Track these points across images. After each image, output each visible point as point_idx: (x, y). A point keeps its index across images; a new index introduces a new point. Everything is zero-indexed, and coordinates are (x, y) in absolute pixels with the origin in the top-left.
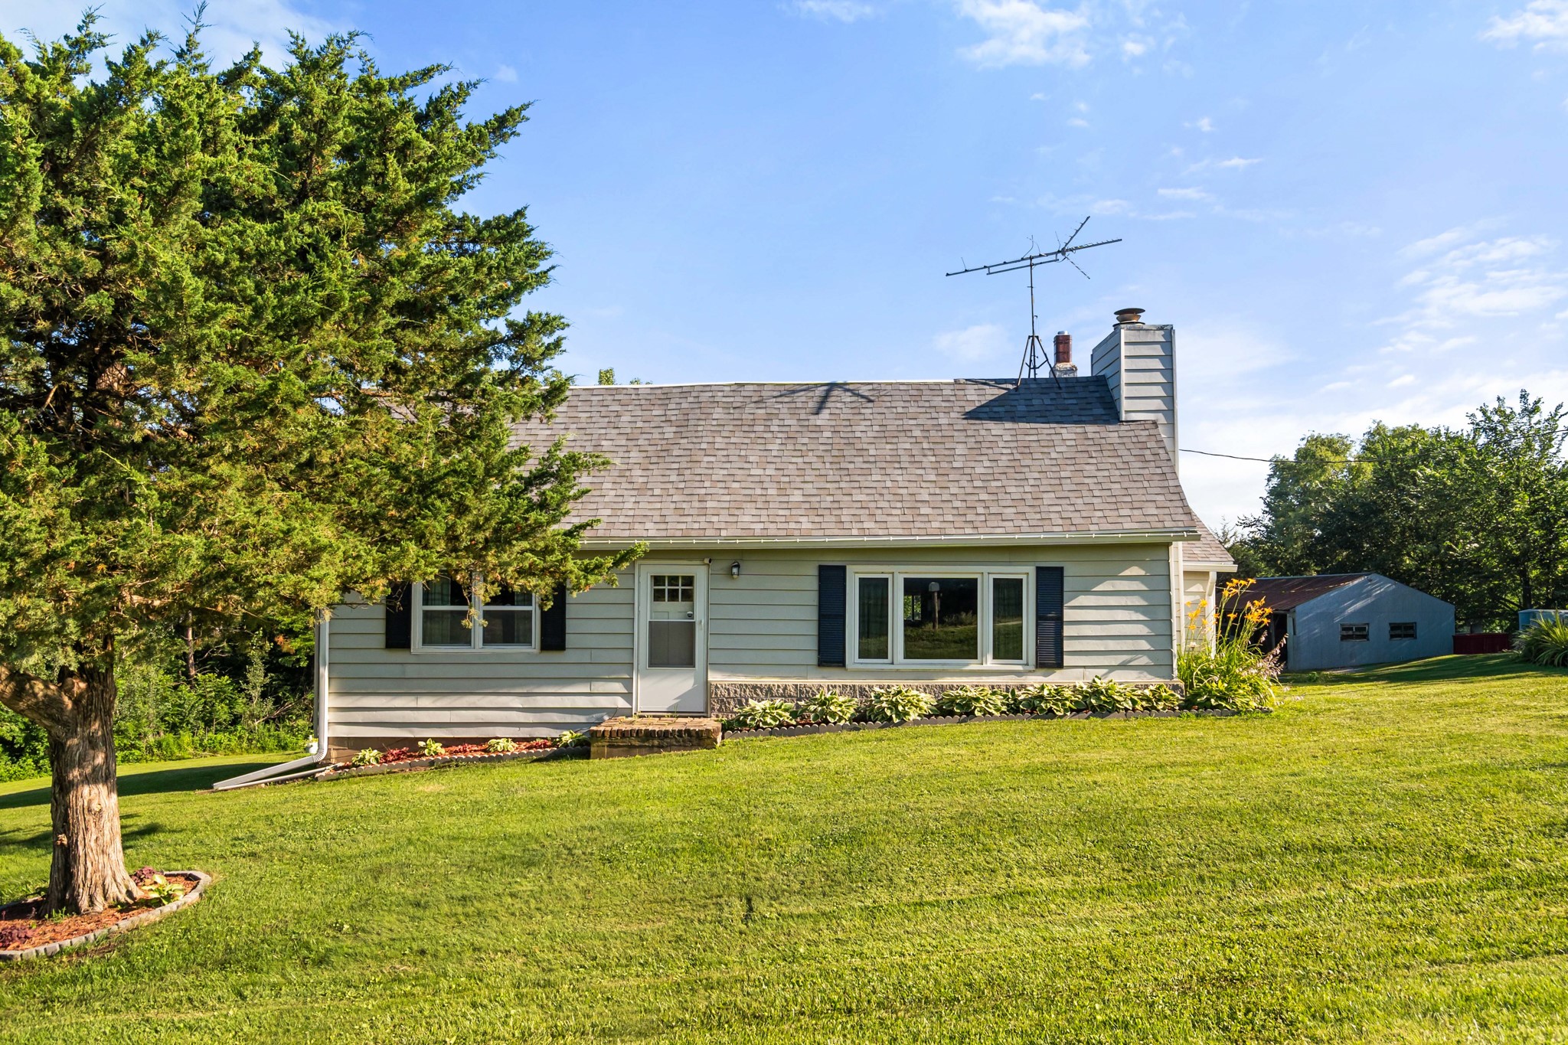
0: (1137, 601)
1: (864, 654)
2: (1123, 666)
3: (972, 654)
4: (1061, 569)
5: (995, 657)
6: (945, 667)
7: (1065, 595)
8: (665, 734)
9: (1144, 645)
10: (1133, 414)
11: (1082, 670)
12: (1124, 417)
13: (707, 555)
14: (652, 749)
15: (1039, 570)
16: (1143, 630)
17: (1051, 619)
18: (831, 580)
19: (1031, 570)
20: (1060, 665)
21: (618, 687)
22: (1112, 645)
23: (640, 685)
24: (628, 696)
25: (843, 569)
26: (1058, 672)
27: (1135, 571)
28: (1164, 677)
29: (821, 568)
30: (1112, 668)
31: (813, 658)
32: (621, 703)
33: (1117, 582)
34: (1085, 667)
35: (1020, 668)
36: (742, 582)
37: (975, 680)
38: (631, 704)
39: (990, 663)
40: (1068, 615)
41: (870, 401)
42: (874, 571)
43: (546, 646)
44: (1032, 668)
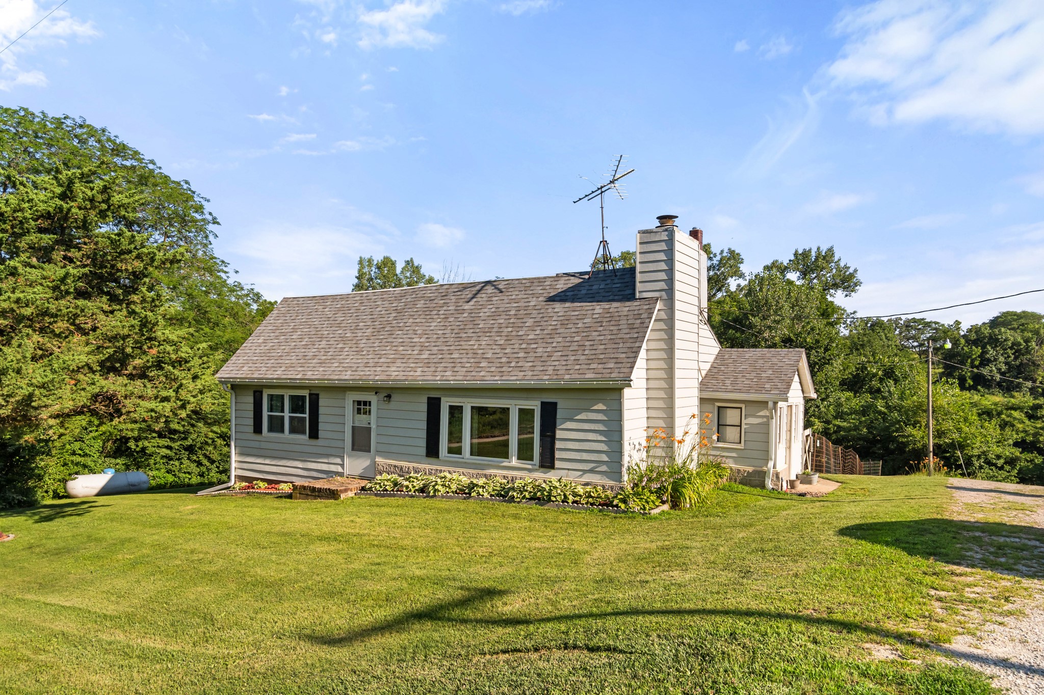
0: (601, 427)
1: (450, 451)
2: (591, 471)
3: (506, 455)
4: (555, 404)
5: (519, 458)
6: (490, 463)
7: (558, 421)
8: (320, 490)
9: (605, 458)
10: (644, 293)
11: (567, 471)
12: (638, 295)
13: (376, 390)
14: (315, 497)
15: (543, 404)
16: (603, 447)
17: (549, 436)
18: (434, 406)
19: (538, 403)
20: (552, 467)
21: (338, 461)
22: (585, 456)
23: (347, 461)
24: (342, 466)
25: (439, 399)
26: (553, 471)
27: (600, 406)
28: (616, 481)
29: (429, 399)
30: (585, 472)
31: (423, 451)
32: (340, 469)
33: (589, 414)
34: (568, 469)
35: (530, 467)
36: (393, 404)
37: (505, 472)
38: (343, 469)
39: (514, 461)
40: (559, 434)
41: (501, 292)
42: (456, 401)
43: (310, 437)
44: (537, 467)
